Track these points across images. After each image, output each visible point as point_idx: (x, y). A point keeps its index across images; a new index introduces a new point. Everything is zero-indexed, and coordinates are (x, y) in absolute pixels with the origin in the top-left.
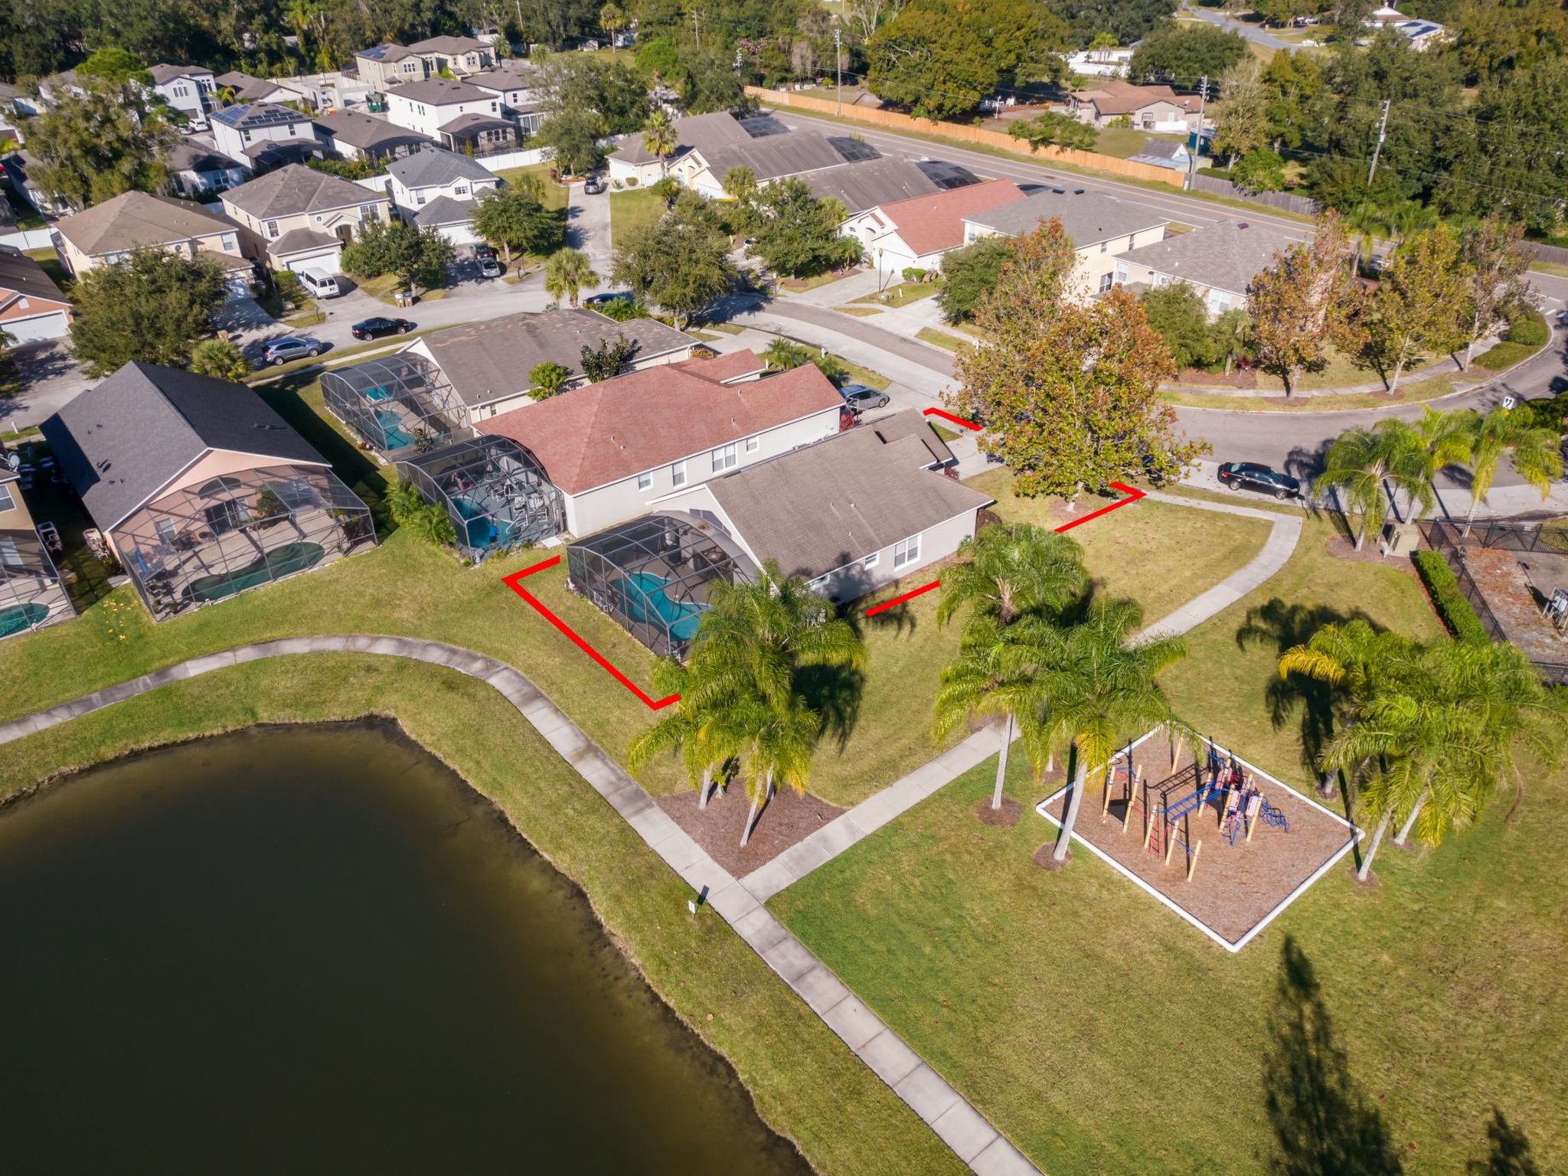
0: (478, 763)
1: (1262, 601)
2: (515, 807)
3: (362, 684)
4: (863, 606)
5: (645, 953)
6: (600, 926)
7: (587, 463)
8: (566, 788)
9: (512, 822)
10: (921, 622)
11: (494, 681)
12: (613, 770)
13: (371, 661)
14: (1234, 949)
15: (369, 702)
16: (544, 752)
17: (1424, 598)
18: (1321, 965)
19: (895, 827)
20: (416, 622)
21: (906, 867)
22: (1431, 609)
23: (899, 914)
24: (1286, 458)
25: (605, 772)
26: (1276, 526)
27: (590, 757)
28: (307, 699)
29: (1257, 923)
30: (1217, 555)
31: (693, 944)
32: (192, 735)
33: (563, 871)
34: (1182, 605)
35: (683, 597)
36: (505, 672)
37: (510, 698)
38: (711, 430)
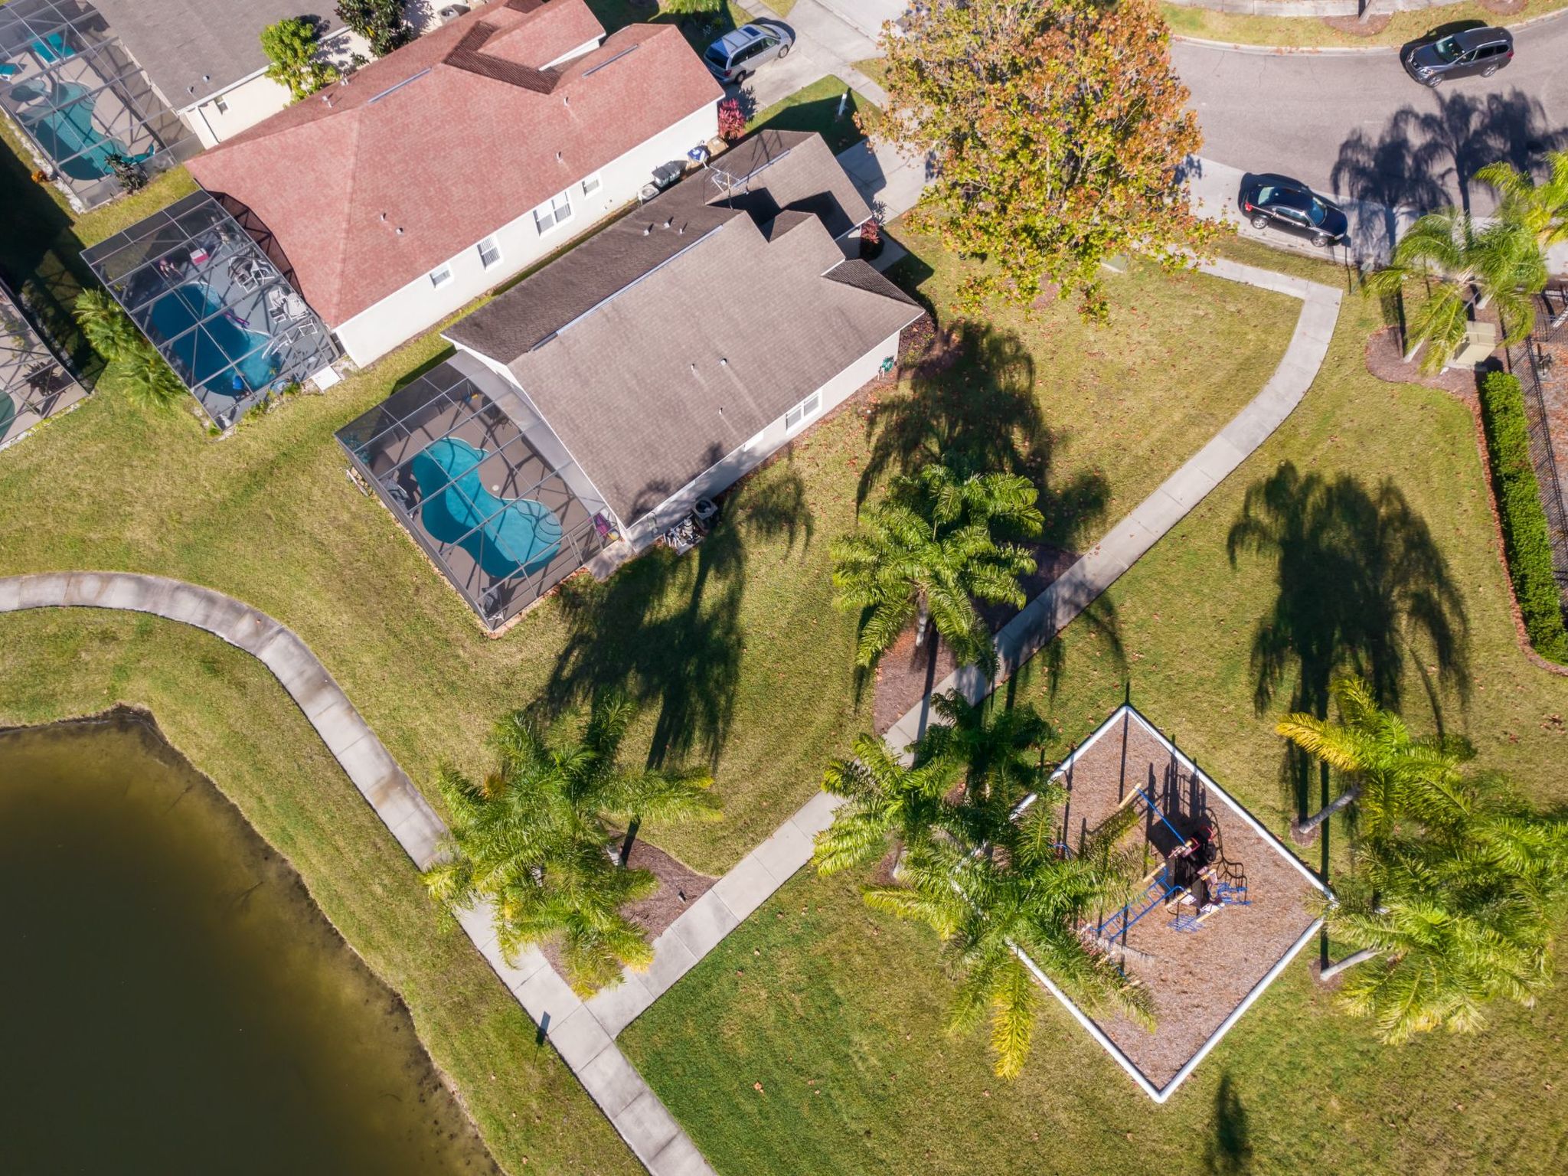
0: (260, 799)
1: (1268, 469)
3: (99, 663)
4: (744, 496)
5: (481, 1114)
7: (350, 267)
8: (370, 851)
9: (312, 895)
10: (819, 524)
11: (267, 655)
12: (427, 817)
13: (107, 623)
14: (1160, 1099)
15: (113, 689)
16: (339, 786)
17: (1481, 453)
18: (1259, 1117)
19: (772, 911)
20: (156, 546)
21: (784, 977)
22: (1485, 474)
23: (773, 1055)
24: (1335, 158)
25: (417, 820)
26: (1305, 310)
27: (396, 793)
28: (30, 691)
29: (1192, 1056)
30: (1219, 376)
31: (534, 1105)
33: (378, 975)
34: (1163, 479)
35: (505, 489)
36: (280, 637)
37: (290, 688)
38: (528, 178)
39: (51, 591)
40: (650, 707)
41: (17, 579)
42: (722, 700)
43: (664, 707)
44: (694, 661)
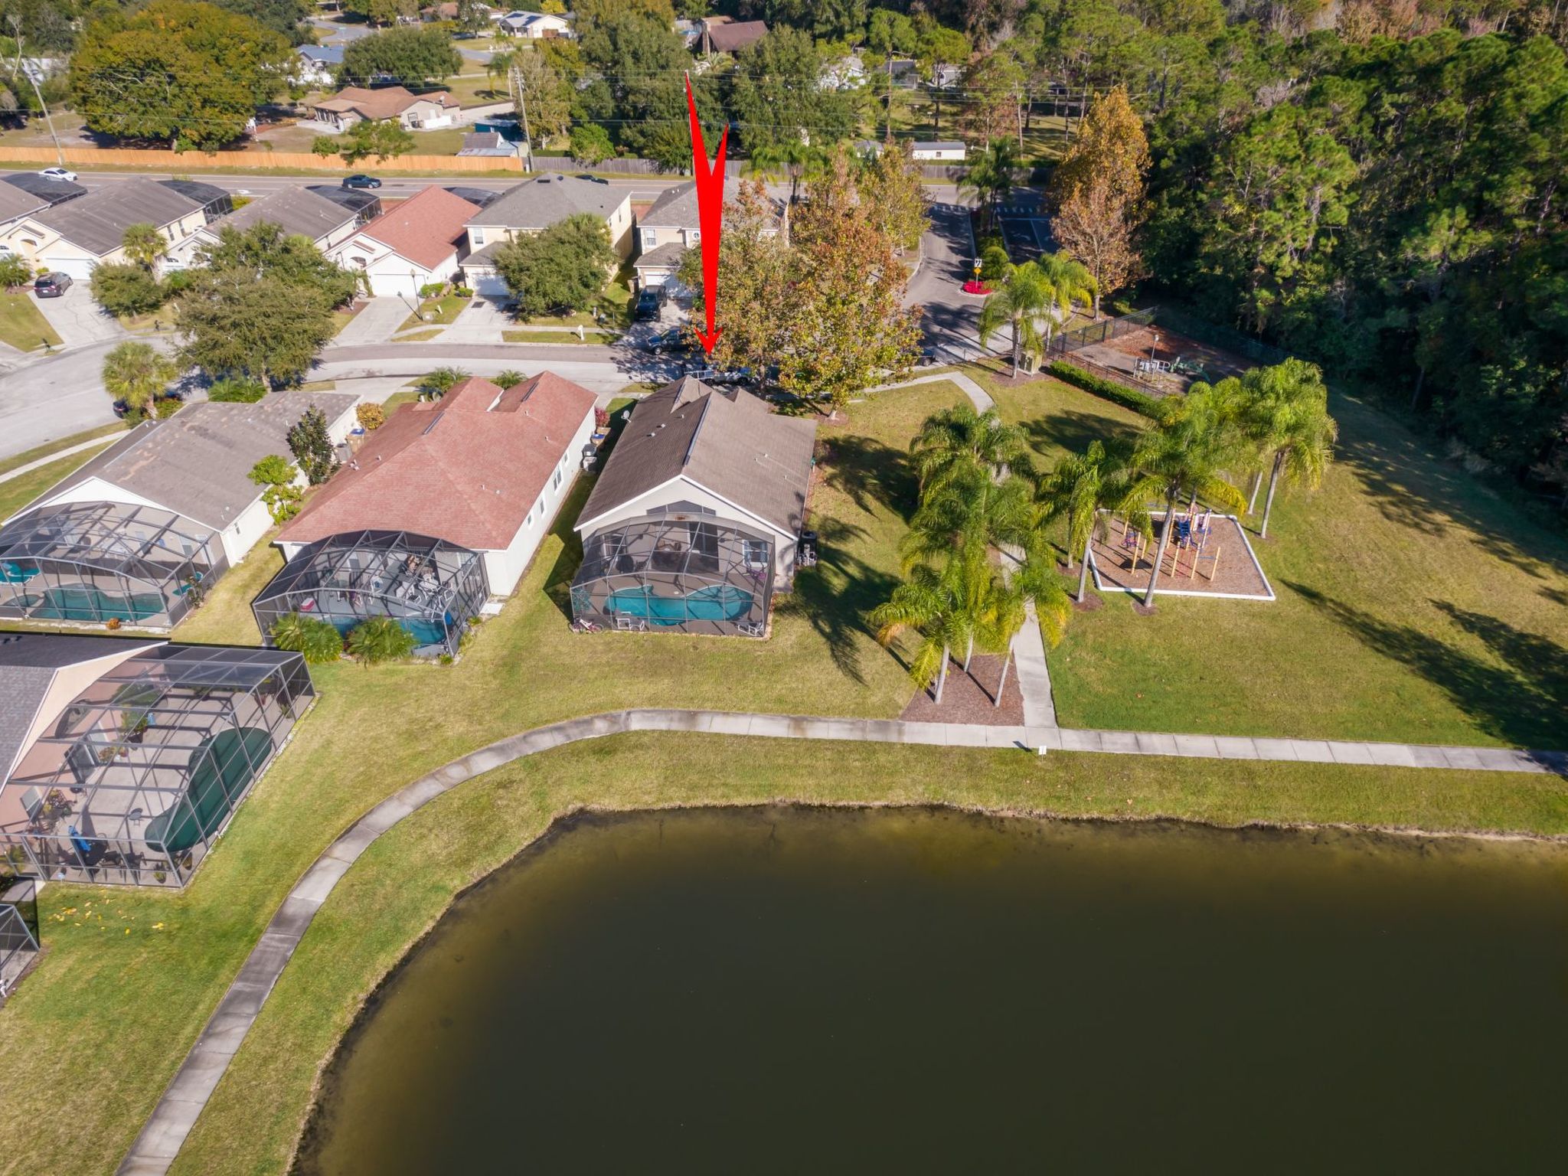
0: (725, 785)
2: (807, 790)
3: (517, 800)
6: (980, 813)
8: (829, 754)
10: (862, 526)
11: (635, 727)
12: (838, 722)
13: (494, 778)
14: (1273, 598)
15: (543, 809)
20: (480, 727)
25: (835, 726)
27: (807, 725)
29: (1263, 582)
32: (407, 946)
33: (905, 803)
36: (634, 715)
37: (673, 729)
39: (428, 789)
41: (391, 798)
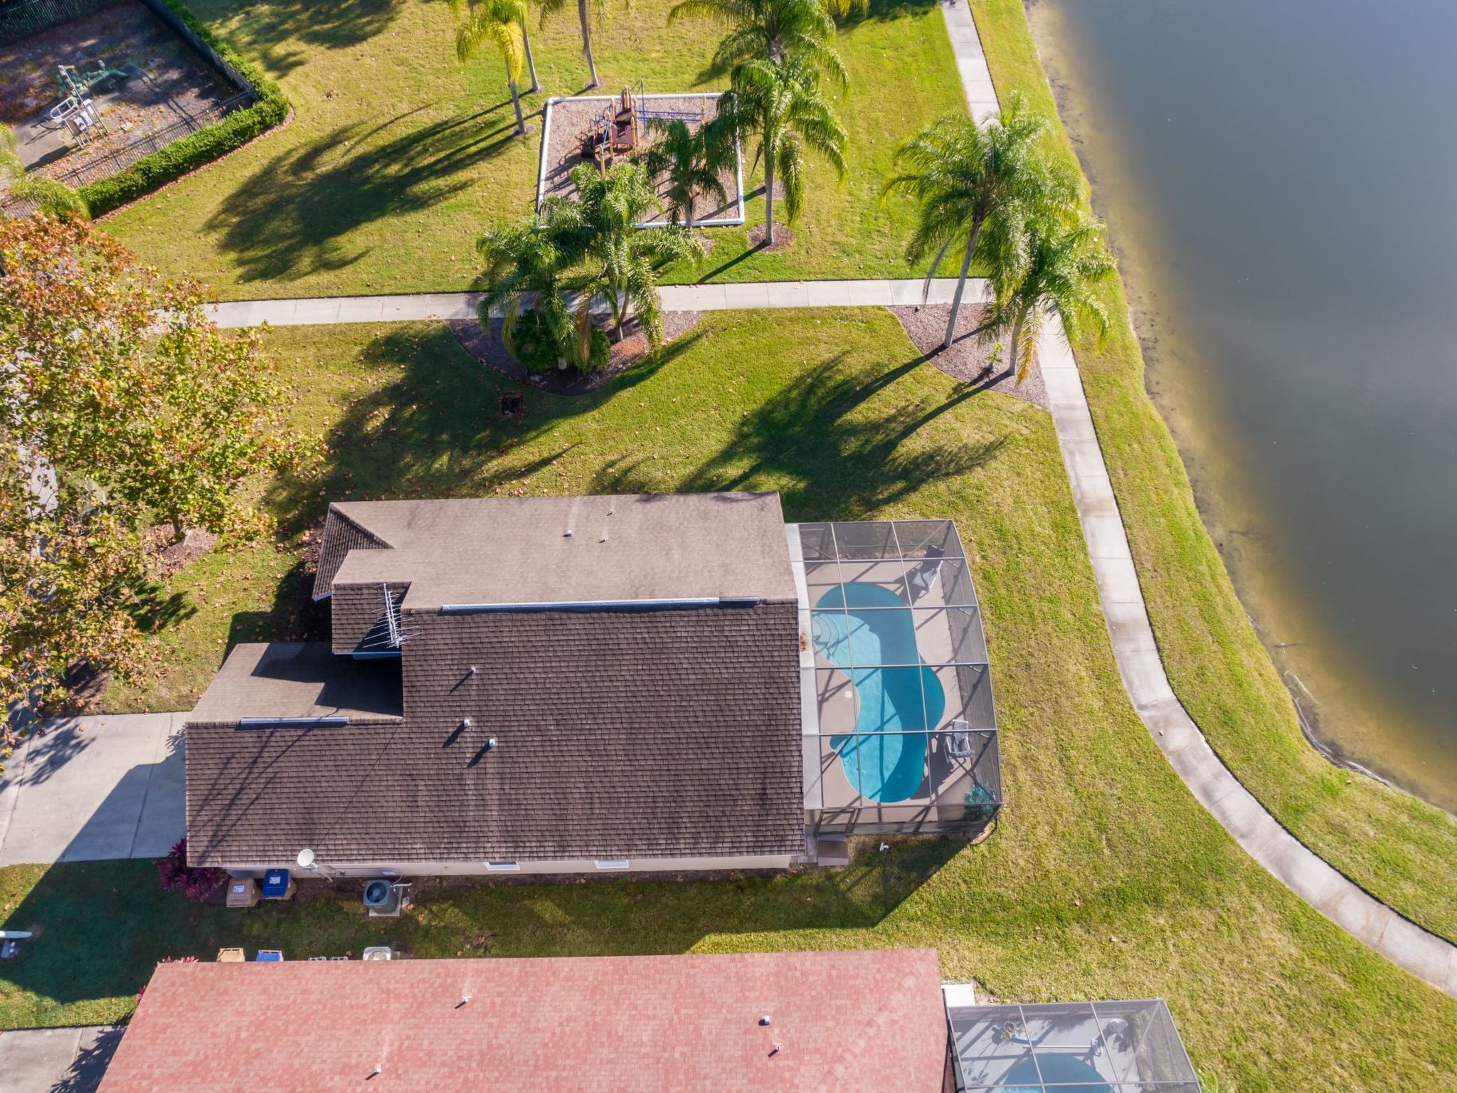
1: (256, 285)
27: (1091, 498)
35: (841, 687)
36: (1144, 701)
37: (1152, 645)
38: (532, 998)
40: (850, 423)
42: (794, 394)
43: (839, 416)
44: (790, 432)
